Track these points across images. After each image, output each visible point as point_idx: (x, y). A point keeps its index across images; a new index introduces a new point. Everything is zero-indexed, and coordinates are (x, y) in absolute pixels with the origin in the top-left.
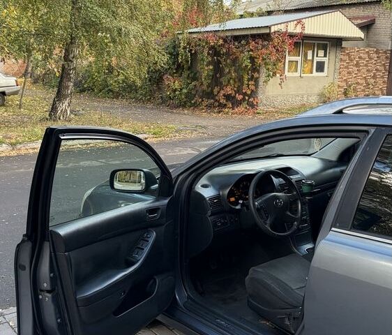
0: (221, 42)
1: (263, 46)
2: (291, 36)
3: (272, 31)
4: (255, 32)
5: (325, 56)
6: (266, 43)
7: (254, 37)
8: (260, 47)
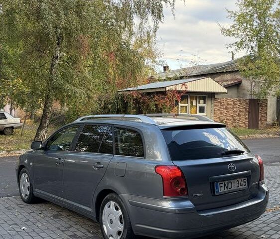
0: (140, 96)
1: (162, 98)
2: (179, 92)
3: (167, 89)
4: (158, 90)
5: (204, 103)
6: (163, 96)
7: (157, 93)
8: (160, 98)
